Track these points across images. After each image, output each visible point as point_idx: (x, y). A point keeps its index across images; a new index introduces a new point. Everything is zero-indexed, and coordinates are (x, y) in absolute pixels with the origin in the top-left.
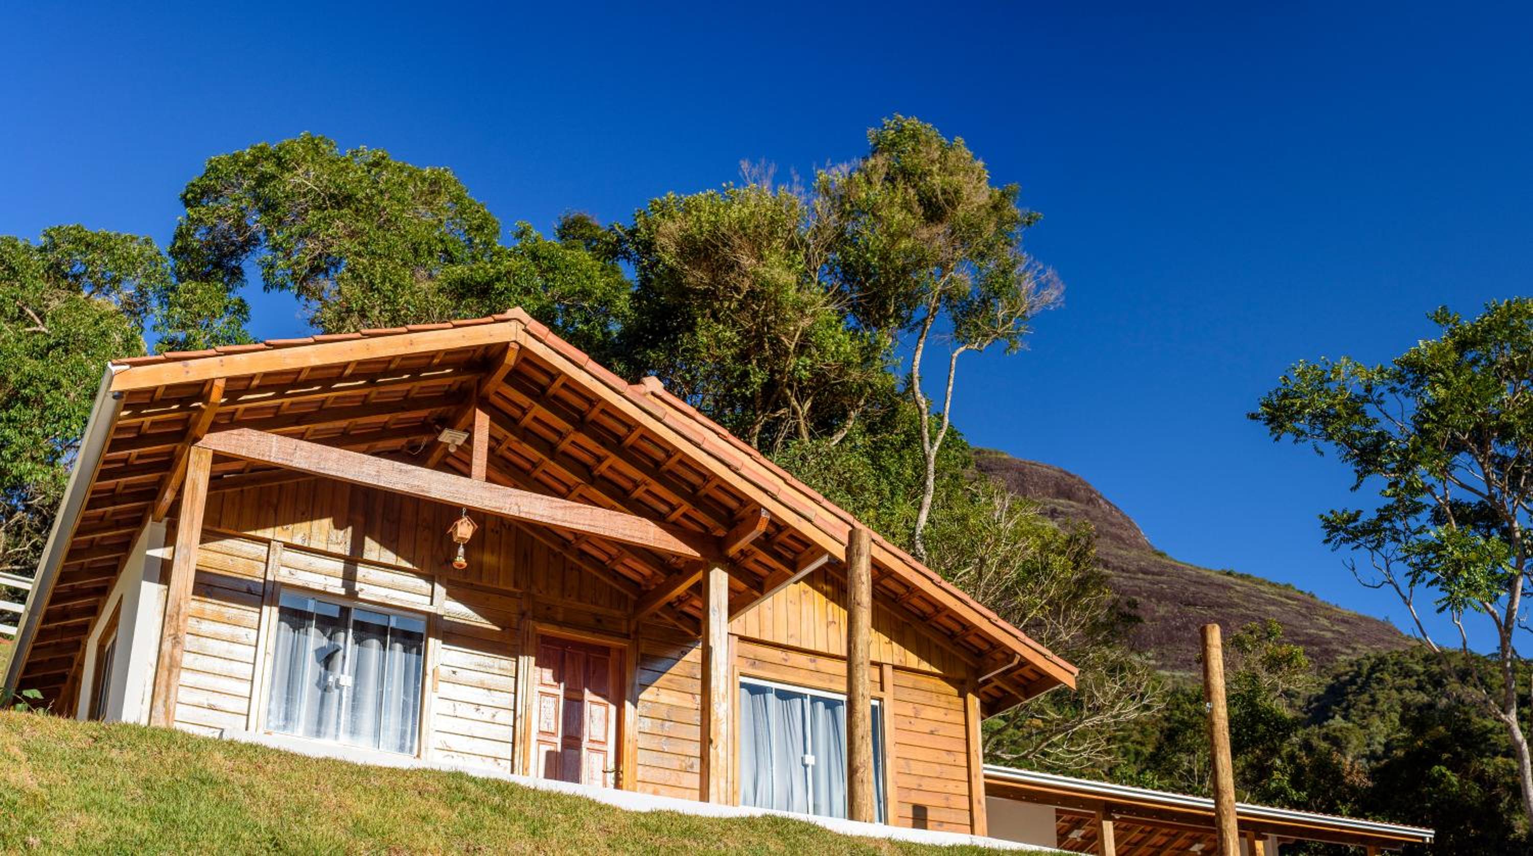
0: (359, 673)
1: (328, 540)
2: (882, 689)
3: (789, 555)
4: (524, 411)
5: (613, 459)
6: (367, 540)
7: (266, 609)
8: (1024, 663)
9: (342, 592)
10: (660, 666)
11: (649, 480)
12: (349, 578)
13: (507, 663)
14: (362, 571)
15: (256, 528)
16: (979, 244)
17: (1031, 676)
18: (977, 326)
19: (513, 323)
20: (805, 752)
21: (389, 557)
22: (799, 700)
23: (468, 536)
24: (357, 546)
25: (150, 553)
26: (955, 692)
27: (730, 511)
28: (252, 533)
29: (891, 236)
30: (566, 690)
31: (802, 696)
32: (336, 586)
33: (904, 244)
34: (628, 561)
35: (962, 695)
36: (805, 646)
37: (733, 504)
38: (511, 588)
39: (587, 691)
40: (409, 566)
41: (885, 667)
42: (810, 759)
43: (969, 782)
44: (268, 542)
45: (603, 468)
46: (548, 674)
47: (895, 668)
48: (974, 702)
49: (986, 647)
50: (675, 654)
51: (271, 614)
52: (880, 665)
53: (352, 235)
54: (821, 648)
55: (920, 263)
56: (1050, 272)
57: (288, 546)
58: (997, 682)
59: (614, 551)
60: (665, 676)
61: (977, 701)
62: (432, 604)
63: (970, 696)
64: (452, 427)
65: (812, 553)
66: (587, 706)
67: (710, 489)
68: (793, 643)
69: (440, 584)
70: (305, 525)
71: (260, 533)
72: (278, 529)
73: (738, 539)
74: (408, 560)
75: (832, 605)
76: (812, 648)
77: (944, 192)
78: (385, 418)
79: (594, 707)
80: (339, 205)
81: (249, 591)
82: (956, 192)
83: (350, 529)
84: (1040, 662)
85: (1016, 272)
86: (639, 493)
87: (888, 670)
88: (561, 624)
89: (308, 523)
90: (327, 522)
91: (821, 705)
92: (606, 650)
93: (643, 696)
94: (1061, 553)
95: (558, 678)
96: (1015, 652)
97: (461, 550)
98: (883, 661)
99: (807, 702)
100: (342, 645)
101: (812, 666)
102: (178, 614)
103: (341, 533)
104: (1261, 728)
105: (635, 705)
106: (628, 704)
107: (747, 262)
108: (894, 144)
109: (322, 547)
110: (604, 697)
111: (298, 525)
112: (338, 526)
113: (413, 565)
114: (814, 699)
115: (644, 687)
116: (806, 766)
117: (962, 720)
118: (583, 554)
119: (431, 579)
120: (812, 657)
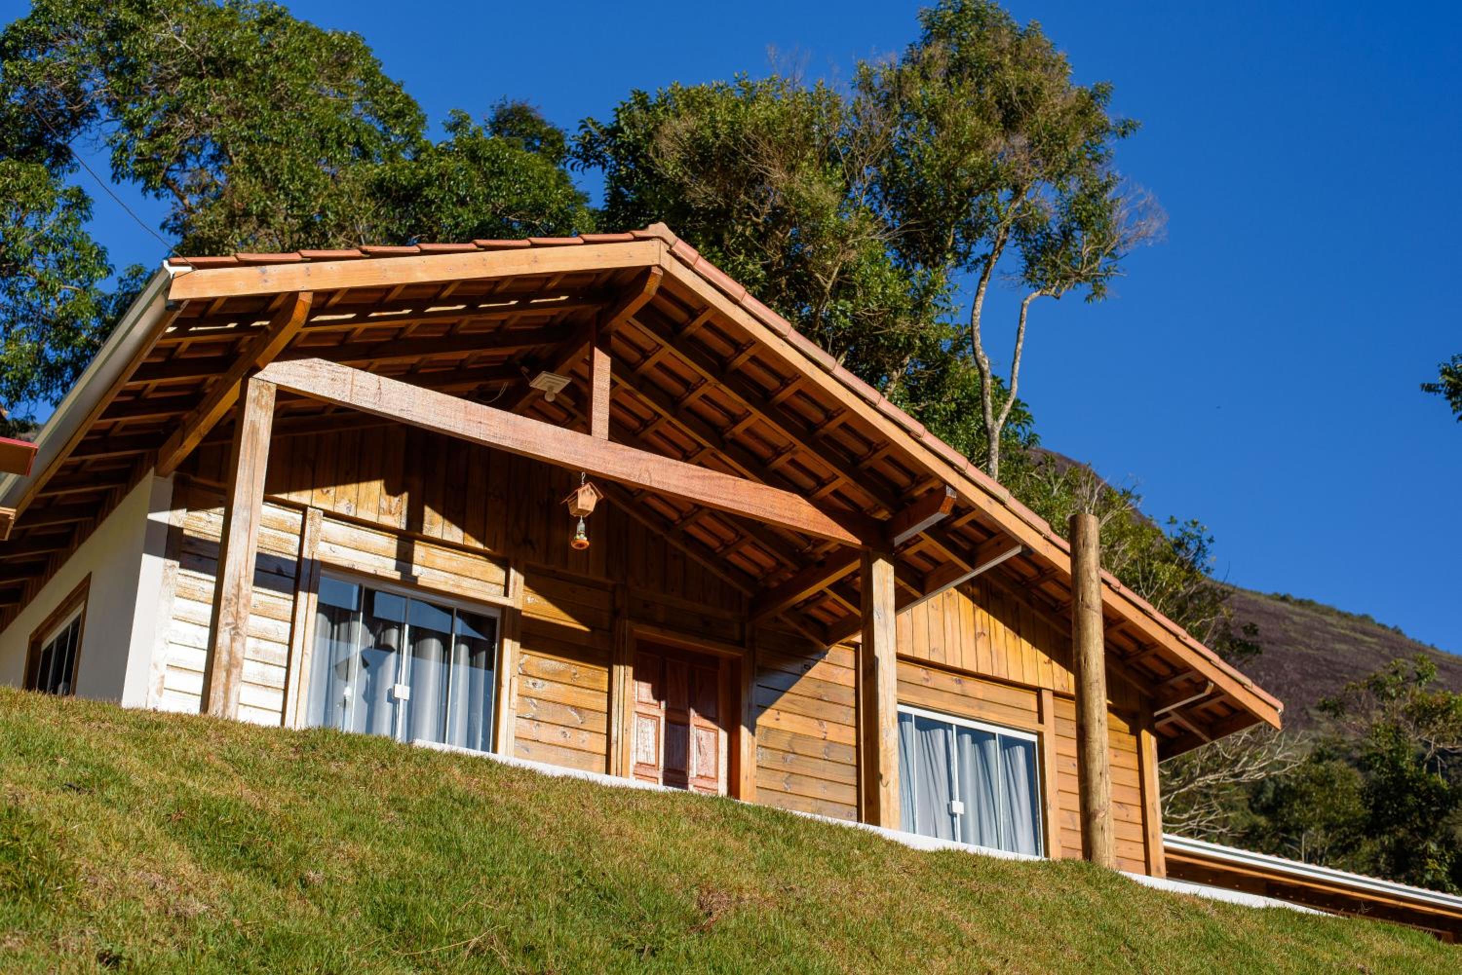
0: (414, 682)
1: (380, 511)
2: (1041, 720)
3: (965, 546)
4: (645, 355)
5: (757, 418)
6: (428, 510)
7: (302, 596)
8: (1218, 691)
9: (397, 575)
10: (777, 681)
11: (800, 445)
12: (404, 559)
13: (598, 675)
14: (420, 551)
15: (289, 490)
16: (1061, 158)
17: (1221, 711)
18: (1055, 266)
19: (656, 243)
20: (951, 798)
21: (455, 535)
22: (941, 732)
23: (591, 508)
24: (415, 519)
25: (152, 516)
26: (1126, 727)
27: (897, 490)
28: (284, 496)
29: (961, 147)
30: (668, 711)
31: (946, 726)
32: (388, 568)
33: (974, 159)
34: (747, 549)
35: (1135, 732)
36: (950, 663)
37: (902, 480)
38: (602, 579)
39: (692, 712)
40: (479, 546)
41: (1044, 693)
42: (958, 807)
43: (1146, 843)
44: (303, 509)
45: (739, 429)
46: (645, 690)
47: (1056, 694)
48: (1150, 742)
49: (1165, 671)
50: (796, 667)
51: (308, 601)
52: (1038, 691)
53: (236, 113)
54: (970, 666)
55: (991, 183)
56: (1149, 197)
57: (328, 515)
58: (1175, 718)
59: (729, 535)
60: (786, 696)
61: (1153, 739)
62: (506, 594)
63: (1145, 734)
64: (551, 369)
65: (999, 544)
66: (693, 731)
67: (877, 461)
68: (936, 659)
69: (517, 569)
70: (351, 488)
71: (294, 497)
72: (317, 492)
73: (911, 523)
74: (478, 539)
75: (980, 612)
76: (958, 665)
77: (1021, 91)
78: (464, 355)
79: (703, 733)
80: (219, 74)
81: (279, 572)
82: (1036, 91)
83: (405, 495)
84: (1237, 693)
85: (1108, 196)
86: (781, 462)
87: (1047, 697)
88: (663, 626)
89: (354, 486)
90: (377, 486)
91: (967, 738)
92: (714, 660)
93: (763, 720)
94: (1166, 560)
95: (658, 695)
96: (1206, 680)
97: (581, 526)
98: (1042, 685)
99: (953, 735)
100: (394, 645)
101: (957, 688)
102: (237, 596)
103: (395, 500)
104: (1410, 799)
105: (752, 729)
106: (744, 731)
107: (778, 174)
108: (951, 27)
109: (371, 517)
110: (714, 720)
111: (341, 488)
112: (392, 490)
113: (485, 545)
114: (961, 730)
115: (762, 708)
116: (953, 815)
117: (1135, 764)
118: (690, 540)
119: (504, 564)
120: (956, 677)
